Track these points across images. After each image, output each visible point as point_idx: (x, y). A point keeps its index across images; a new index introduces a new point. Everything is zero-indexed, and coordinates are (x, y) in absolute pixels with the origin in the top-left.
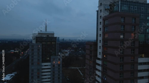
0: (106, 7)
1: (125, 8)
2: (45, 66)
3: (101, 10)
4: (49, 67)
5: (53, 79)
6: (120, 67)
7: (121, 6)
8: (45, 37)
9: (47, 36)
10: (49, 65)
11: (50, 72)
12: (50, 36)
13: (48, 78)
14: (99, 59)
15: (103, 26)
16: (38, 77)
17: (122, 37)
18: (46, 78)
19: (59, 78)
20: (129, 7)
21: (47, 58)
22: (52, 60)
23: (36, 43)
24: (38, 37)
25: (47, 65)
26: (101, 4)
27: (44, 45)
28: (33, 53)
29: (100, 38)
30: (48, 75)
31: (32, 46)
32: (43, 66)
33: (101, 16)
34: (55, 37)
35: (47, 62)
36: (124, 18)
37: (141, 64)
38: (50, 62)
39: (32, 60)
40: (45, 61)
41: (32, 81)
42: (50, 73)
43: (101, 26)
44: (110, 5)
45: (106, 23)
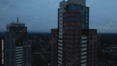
0: (64, 7)
1: (75, 8)
2: (18, 49)
3: (61, 9)
4: (22, 50)
5: (25, 59)
6: (73, 41)
7: (73, 7)
8: (18, 27)
9: (19, 26)
10: (22, 48)
11: (22, 53)
12: (22, 26)
13: (21, 58)
14: (60, 39)
15: (63, 18)
16: (13, 58)
17: (74, 24)
18: (19, 59)
19: (29, 58)
20: (77, 8)
21: (20, 43)
22: (24, 44)
23: (10, 31)
24: (12, 27)
25: (20, 49)
26: (61, 5)
27: (17, 33)
28: (8, 39)
29: (61, 26)
30: (21, 56)
31: (7, 34)
32: (16, 49)
33: (61, 12)
34: (26, 27)
35: (20, 46)
36: (75, 13)
37: (83, 40)
38: (22, 46)
39: (7, 45)
40: (18, 45)
41: (7, 61)
42: (22, 55)
43: (61, 18)
44: (67, 6)
45: (64, 16)
